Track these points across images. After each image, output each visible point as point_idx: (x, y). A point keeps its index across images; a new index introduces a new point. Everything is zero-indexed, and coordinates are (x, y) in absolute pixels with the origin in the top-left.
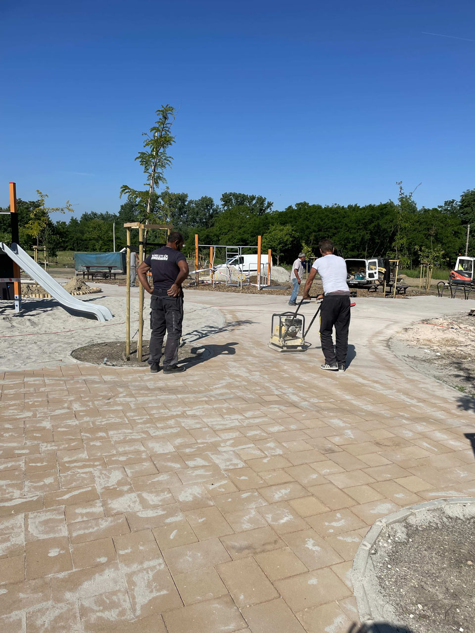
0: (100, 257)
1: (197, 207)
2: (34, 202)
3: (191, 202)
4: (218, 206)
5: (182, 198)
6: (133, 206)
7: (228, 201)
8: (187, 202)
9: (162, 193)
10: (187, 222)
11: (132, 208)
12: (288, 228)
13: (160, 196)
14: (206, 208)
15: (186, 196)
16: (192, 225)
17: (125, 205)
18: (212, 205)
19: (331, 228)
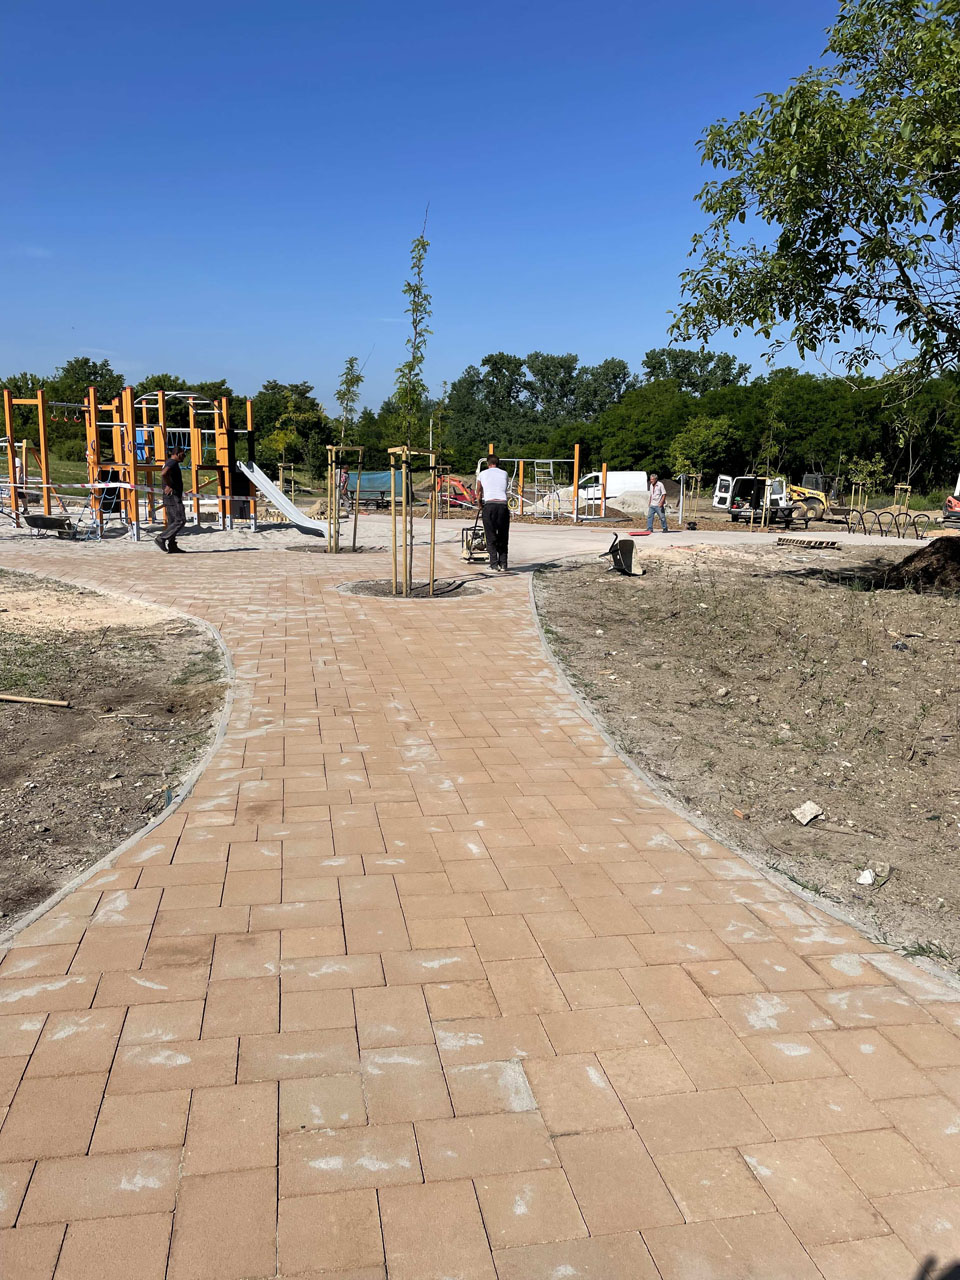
0: (374, 478)
1: (595, 380)
2: (297, 386)
3: (584, 370)
4: (637, 376)
5: (567, 364)
6: (473, 383)
7: (657, 366)
8: (577, 372)
9: (530, 357)
10: (574, 410)
11: (473, 387)
12: (723, 421)
13: (524, 362)
14: (612, 381)
15: (575, 359)
16: (585, 417)
17: (459, 381)
18: (626, 375)
19: (805, 420)
